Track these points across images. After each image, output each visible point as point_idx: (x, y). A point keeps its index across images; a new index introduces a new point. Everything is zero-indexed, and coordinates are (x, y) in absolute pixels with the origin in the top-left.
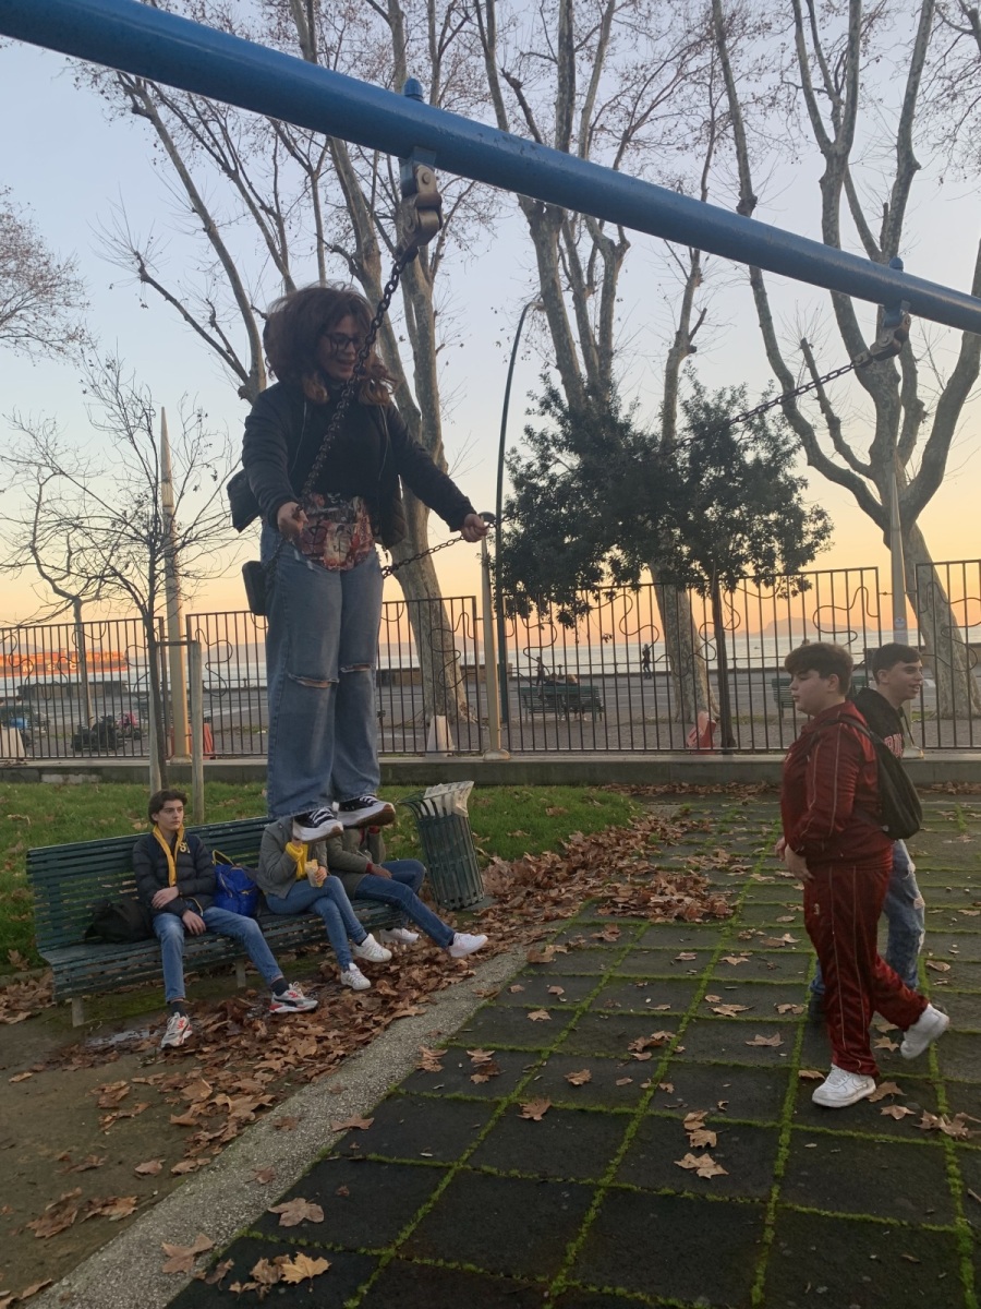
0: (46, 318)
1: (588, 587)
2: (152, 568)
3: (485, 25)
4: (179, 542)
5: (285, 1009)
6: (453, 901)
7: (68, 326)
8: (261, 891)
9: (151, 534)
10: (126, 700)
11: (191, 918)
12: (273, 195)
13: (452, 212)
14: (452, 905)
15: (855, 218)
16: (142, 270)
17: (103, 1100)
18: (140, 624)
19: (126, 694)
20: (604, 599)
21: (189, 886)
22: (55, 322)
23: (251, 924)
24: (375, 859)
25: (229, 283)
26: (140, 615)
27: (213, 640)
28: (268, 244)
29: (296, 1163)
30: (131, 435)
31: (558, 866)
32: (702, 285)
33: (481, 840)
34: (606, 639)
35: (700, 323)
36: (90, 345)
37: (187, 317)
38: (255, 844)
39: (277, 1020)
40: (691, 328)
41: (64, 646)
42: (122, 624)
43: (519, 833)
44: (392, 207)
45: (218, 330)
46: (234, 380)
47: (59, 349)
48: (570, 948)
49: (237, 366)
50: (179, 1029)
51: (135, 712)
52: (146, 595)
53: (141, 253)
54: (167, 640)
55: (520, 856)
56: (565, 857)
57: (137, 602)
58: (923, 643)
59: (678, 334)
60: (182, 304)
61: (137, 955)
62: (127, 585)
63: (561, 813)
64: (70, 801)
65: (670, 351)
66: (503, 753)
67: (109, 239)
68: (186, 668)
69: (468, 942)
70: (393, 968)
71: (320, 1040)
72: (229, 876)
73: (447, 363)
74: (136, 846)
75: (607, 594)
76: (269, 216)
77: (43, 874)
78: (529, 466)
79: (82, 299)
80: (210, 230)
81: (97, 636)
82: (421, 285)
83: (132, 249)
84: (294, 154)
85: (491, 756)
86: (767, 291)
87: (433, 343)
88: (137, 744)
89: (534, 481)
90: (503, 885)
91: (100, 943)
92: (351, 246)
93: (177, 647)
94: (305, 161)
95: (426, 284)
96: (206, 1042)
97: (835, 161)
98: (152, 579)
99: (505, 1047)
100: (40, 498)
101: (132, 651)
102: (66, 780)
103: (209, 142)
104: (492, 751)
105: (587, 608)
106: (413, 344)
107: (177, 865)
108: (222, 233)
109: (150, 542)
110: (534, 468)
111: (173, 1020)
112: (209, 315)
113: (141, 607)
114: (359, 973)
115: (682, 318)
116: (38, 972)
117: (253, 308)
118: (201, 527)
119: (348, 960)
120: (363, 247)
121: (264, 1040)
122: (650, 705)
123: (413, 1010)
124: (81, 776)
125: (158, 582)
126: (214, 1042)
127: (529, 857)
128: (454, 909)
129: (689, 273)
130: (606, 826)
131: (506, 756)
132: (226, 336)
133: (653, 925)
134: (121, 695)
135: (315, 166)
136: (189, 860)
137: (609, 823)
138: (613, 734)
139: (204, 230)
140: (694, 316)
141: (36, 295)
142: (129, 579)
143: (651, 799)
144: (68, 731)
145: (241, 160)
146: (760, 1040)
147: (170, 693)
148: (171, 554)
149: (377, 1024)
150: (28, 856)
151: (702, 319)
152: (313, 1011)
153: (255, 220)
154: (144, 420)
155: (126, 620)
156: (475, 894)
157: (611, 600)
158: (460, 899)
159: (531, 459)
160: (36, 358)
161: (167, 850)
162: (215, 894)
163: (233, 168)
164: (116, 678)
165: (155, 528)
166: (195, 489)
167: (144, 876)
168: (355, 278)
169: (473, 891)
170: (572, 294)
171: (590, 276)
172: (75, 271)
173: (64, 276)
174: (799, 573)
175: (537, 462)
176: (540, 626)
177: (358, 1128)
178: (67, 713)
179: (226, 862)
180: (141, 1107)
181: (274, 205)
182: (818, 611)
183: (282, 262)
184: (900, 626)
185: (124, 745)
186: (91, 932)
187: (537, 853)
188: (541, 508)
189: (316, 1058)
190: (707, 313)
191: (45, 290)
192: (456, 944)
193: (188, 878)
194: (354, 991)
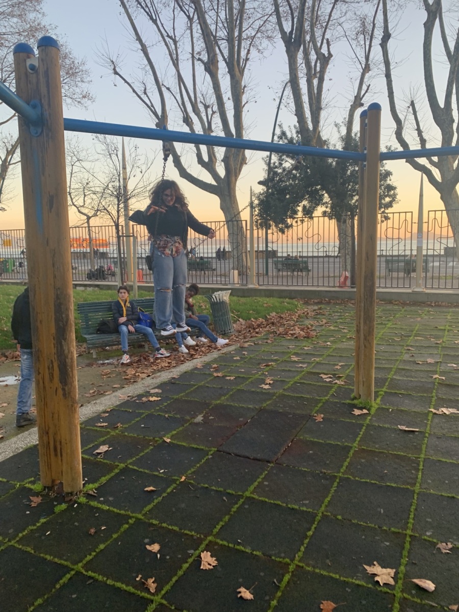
0: (73, 88)
1: (292, 217)
2: (118, 207)
4: (129, 197)
5: (160, 356)
6: (222, 331)
7: (83, 91)
9: (118, 194)
10: (109, 260)
11: (131, 328)
12: (172, 30)
13: (255, 35)
14: (221, 333)
16: (114, 69)
18: (114, 227)
19: (109, 258)
20: (299, 223)
21: (130, 317)
22: (78, 90)
23: (150, 330)
24: (193, 314)
25: (152, 74)
26: (114, 224)
27: (142, 235)
28: (170, 55)
30: (111, 157)
31: (264, 323)
32: (370, 72)
33: (236, 313)
34: (299, 239)
35: (366, 92)
36: (92, 101)
37: (134, 91)
38: (152, 307)
39: (157, 359)
40: (362, 94)
41: (81, 235)
42: (107, 227)
43: (251, 312)
44: (226, 34)
45: (147, 96)
46: (154, 119)
47: (79, 102)
48: (255, 344)
49: (155, 113)
50: (126, 359)
51: (113, 265)
52: (116, 217)
53: (114, 61)
54: (124, 235)
55: (250, 319)
56: (267, 320)
57: (113, 220)
58: (455, 246)
59: (356, 97)
60: (132, 85)
61: (113, 337)
62: (109, 213)
63: (269, 306)
64: (88, 295)
65: (351, 106)
66: (256, 285)
67: (100, 55)
68: (132, 248)
69: (221, 341)
70: (196, 348)
71: (169, 363)
72: (144, 315)
73: (248, 111)
74: (113, 304)
75: (301, 220)
76: (171, 40)
77: (83, 311)
78: (274, 163)
79: (89, 79)
80: (144, 50)
81: (97, 232)
82: (237, 75)
83: (111, 60)
84: (182, 10)
85: (250, 286)
86: (393, 79)
87: (241, 103)
88: (113, 278)
89: (276, 170)
90: (241, 328)
91: (101, 333)
92: (205, 58)
93: (128, 238)
94: (187, 13)
95: (239, 75)
96: (134, 363)
97: (431, 14)
98: (118, 211)
99: (223, 364)
100: (72, 171)
101: (111, 238)
102: (86, 289)
103: (144, 6)
104: (251, 284)
105: (292, 226)
106: (233, 101)
107: (127, 310)
108: (149, 50)
109: (118, 197)
110: (276, 164)
111: (124, 356)
112: (143, 89)
113: (114, 222)
114: (185, 348)
115: (358, 89)
116: (81, 344)
117: (163, 85)
118: (136, 191)
119: (182, 344)
120: (210, 58)
121: (152, 363)
122: (331, 270)
123: (199, 357)
124: (91, 288)
125: (120, 212)
126: (137, 363)
127: (253, 320)
128: (222, 334)
129: (363, 66)
130: (286, 311)
131: (257, 287)
132: (150, 98)
133: (286, 339)
135: (191, 16)
136: (130, 309)
137: (287, 310)
139: (141, 50)
140: (364, 87)
141: (69, 77)
142: (110, 211)
143: (312, 304)
144: (83, 272)
145: (158, 12)
146: (301, 365)
147: (126, 258)
148: (126, 202)
149: (187, 360)
150: (78, 305)
151: (368, 89)
152: (168, 357)
153: (164, 43)
156: (230, 330)
157: (302, 223)
158: (224, 331)
159: (275, 160)
160: (69, 106)
161: (123, 306)
162: (139, 321)
163: (154, 18)
164: (105, 251)
165: (119, 191)
166: (134, 176)
167: (115, 313)
168: (207, 73)
169: (229, 328)
170: (306, 79)
171: (315, 70)
172: (85, 65)
173: (81, 68)
174: (386, 213)
175: (277, 161)
176: (273, 234)
177: (175, 378)
178: (86, 265)
179: (143, 312)
180: (114, 375)
181: (173, 34)
182: (387, 229)
183: (176, 63)
184: (420, 237)
185: (108, 278)
186: (98, 330)
187: (256, 319)
188: (278, 182)
189: (167, 367)
190: (371, 86)
191: (74, 74)
192: (218, 342)
193: (130, 315)
194: (182, 353)
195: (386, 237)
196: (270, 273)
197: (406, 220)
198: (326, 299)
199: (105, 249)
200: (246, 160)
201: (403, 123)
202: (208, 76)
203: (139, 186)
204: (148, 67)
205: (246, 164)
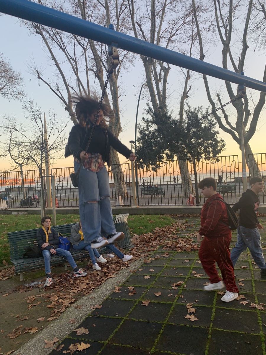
0: (13, 89)
1: (160, 161)
2: (42, 156)
3: (131, 9)
4: (49, 149)
5: (78, 276)
6: (123, 246)
7: (19, 91)
8: (71, 244)
9: (41, 147)
12: (74, 55)
13: (123, 60)
15: (231, 61)
16: (39, 76)
17: (28, 301)
18: (38, 171)
19: (34, 190)
20: (164, 164)
21: (52, 242)
22: (15, 90)
23: (69, 253)
25: (62, 79)
26: (38, 169)
27: (58, 175)
28: (73, 68)
29: (81, 318)
30: (36, 120)
31: (152, 236)
32: (190, 79)
33: (131, 230)
34: (165, 175)
35: (189, 89)
36: (25, 96)
37: (51, 88)
40: (187, 91)
41: (18, 177)
42: (33, 171)
43: (141, 228)
44: (106, 58)
45: (59, 92)
46: (64, 105)
47: (16, 97)
48: (155, 259)
49: (64, 101)
50: (49, 281)
51: (37, 195)
52: (40, 163)
53: (38, 71)
54: (46, 176)
55: (142, 234)
56: (154, 234)
57: (38, 165)
58: (250, 176)
59: (184, 92)
60: (49, 85)
61: (37, 261)
62: (35, 161)
63: (153, 222)
64: (19, 219)
65: (182, 97)
67: (30, 67)
68: (51, 183)
69: (128, 257)
70: (107, 264)
71: (87, 284)
72: (63, 240)
73: (121, 100)
74: (37, 232)
75: (165, 163)
76: (73, 61)
77: (12, 239)
78: (144, 128)
79: (22, 84)
80: (57, 65)
81: (26, 174)
82: (114, 79)
83: (36, 70)
84: (80, 44)
85: (134, 207)
86: (208, 81)
87: (118, 95)
88: (37, 204)
89: (145, 132)
90: (137, 242)
91: (28, 258)
92: (95, 69)
93: (48, 178)
94: (83, 46)
95: (116, 79)
96: (56, 285)
97: (226, 46)
98: (42, 159)
99: (138, 286)
100: (11, 137)
101: (36, 179)
102: (18, 214)
103: (57, 41)
104: (134, 205)
105: (160, 166)
106: (112, 95)
107: (49, 237)
108: (60, 65)
109: (41, 149)
110: (145, 129)
111: (47, 279)
112: (57, 87)
113: (39, 167)
114: (98, 266)
115: (185, 88)
116: (11, 266)
117: (69, 86)
118: (55, 145)
119: (95, 262)
120: (98, 69)
121: (72, 284)
122: (177, 193)
123: (113, 276)
124: (22, 213)
126: (59, 285)
127: (144, 234)
128: (124, 248)
129: (187, 76)
130: (165, 226)
131: (138, 207)
132: (61, 93)
133: (178, 252)
134: (33, 191)
135: (85, 47)
136: (52, 235)
138: (167, 200)
139: (55, 65)
140: (188, 87)
141: (10, 82)
142: (35, 159)
143: (177, 218)
144: (19, 200)
145: (65, 46)
147: (46, 190)
148: (47, 152)
149: (103, 280)
150: (8, 234)
152: (85, 276)
153: (69, 62)
154: (39, 116)
155: (34, 170)
158: (126, 246)
159: (144, 126)
160: (10, 99)
161: (46, 233)
162: (59, 245)
163: (63, 48)
164: (32, 186)
165: (42, 145)
166: (53, 135)
167: (40, 240)
169: (129, 243)
170: (155, 82)
171: (160, 77)
172: (20, 76)
173: (17, 77)
174: (217, 157)
175: (146, 127)
176: (147, 171)
177: (98, 308)
178: (19, 195)
179: (62, 236)
180: (39, 303)
181: (74, 58)
182: (222, 167)
183: (76, 73)
184: (244, 171)
185: (34, 204)
186: (25, 255)
187: (146, 233)
188: (147, 139)
189: (86, 289)
190: (192, 87)
191: (12, 81)
192: (125, 258)
193: (52, 240)
194: (97, 271)
195: (222, 172)
196: (140, 196)
197: (234, 161)
198: (186, 214)
199: (32, 185)
200: (121, 129)
201: (216, 105)
202: (97, 79)
203: (57, 141)
204: (60, 75)
205: (121, 131)
